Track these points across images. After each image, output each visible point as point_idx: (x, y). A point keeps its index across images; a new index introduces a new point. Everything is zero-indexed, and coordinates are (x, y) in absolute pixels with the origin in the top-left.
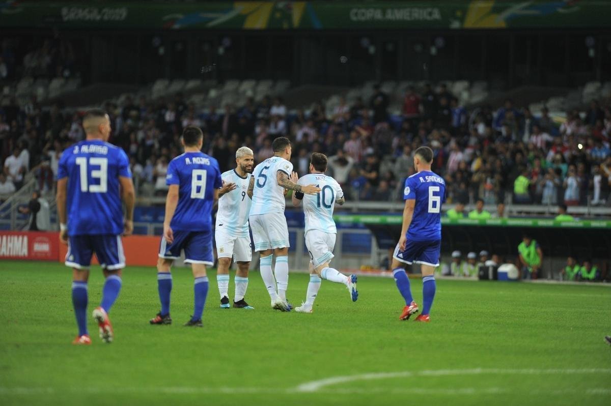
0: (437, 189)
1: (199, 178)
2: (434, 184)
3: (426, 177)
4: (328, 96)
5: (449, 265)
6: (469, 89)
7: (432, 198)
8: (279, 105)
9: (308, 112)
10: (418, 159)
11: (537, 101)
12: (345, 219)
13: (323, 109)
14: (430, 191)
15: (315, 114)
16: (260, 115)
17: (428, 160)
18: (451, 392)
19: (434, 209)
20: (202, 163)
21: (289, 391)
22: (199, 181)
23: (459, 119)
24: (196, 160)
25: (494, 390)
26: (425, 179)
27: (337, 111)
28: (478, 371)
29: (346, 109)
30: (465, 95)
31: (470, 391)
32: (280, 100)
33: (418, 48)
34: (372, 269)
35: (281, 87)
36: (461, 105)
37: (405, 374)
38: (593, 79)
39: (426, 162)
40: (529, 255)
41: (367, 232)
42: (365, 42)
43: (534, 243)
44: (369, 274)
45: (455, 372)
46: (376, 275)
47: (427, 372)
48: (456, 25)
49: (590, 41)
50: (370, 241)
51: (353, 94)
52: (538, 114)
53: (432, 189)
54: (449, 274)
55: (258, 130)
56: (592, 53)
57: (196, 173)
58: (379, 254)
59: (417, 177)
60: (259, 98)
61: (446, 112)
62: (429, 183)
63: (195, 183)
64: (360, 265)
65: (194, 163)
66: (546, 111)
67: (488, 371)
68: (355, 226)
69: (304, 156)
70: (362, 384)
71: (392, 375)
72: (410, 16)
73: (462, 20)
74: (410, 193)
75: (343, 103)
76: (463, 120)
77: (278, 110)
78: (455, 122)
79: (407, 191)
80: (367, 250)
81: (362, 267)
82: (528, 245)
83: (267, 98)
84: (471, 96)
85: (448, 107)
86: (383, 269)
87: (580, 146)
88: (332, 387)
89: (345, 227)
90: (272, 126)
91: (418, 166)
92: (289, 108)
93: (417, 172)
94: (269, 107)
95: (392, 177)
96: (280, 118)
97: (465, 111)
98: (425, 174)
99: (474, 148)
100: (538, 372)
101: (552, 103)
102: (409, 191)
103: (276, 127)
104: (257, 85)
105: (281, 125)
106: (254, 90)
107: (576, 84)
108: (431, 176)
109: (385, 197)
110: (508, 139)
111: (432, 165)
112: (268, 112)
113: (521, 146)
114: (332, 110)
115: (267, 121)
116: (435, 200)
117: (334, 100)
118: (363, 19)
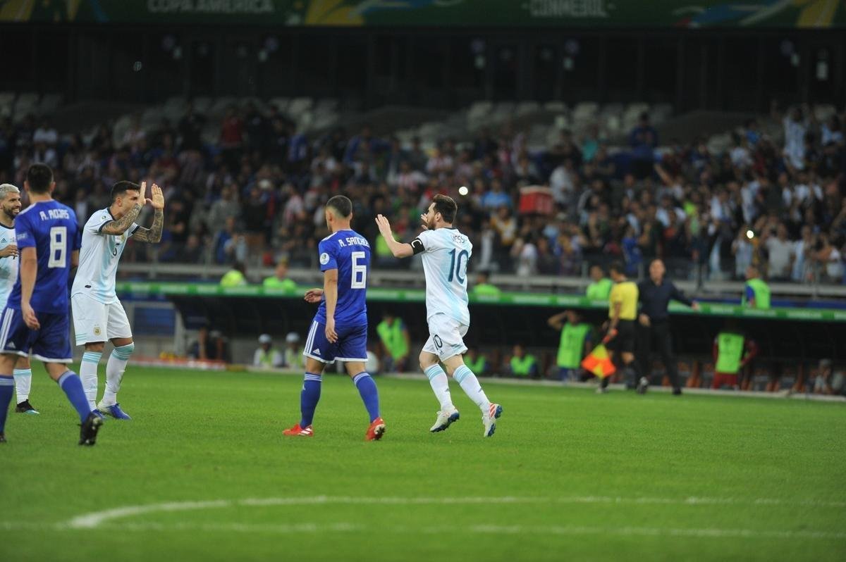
0: (362, 255)
1: (59, 238)
2: (358, 248)
3: (347, 239)
4: (117, 116)
5: (283, 353)
6: (312, 109)
7: (356, 269)
8: (46, 129)
9: (88, 139)
10: (330, 214)
11: (406, 127)
12: (137, 287)
13: (110, 134)
14: (353, 258)
15: (97, 142)
16: (20, 142)
17: (345, 214)
18: (284, 529)
19: (359, 283)
20: (61, 216)
21: (59, 526)
22: (58, 244)
23: (297, 152)
24: (53, 214)
25: (343, 526)
26: (346, 243)
27: (128, 138)
28: (321, 499)
29: (141, 134)
30: (306, 119)
31: (309, 527)
32: (48, 122)
33: (242, 52)
34: (176, 357)
35: (51, 103)
36: (300, 131)
37: (221, 503)
38: (481, 98)
39: (341, 217)
40: (392, 339)
41: (169, 306)
42: (168, 42)
43: (398, 322)
44: (172, 364)
45: (291, 501)
46: (181, 365)
47: (251, 501)
48: (294, 20)
49: (478, 46)
50: (174, 319)
51: (150, 113)
52: (407, 146)
53: (356, 255)
54: (283, 365)
55: (17, 162)
56: (480, 62)
57: (54, 232)
58: (186, 337)
59: (334, 239)
60: (19, 117)
61: (281, 141)
62: (351, 247)
63: (54, 246)
64: (159, 351)
65: (51, 217)
66: (417, 141)
67: (335, 499)
68: (153, 297)
69: (82, 200)
70: (160, 517)
71: (201, 505)
72: (232, 6)
73: (303, 13)
74: (329, 262)
75: (137, 127)
76: (303, 152)
77: (45, 136)
78: (291, 155)
79: (325, 259)
80: (170, 331)
81: (162, 355)
82: (391, 326)
83: (30, 118)
84: (315, 119)
85: (285, 134)
86: (192, 357)
87: (464, 191)
88: (119, 521)
89: (137, 299)
90: (37, 157)
91: (333, 222)
92: (61, 133)
93: (331, 233)
94: (33, 131)
95: (205, 230)
96: (48, 146)
97: (305, 140)
98: (343, 235)
99: (320, 191)
100: (404, 501)
101: (426, 130)
102: (328, 258)
103: (42, 158)
104: (16, 99)
105: (50, 155)
106: (12, 106)
107: (459, 104)
108: (353, 237)
109: (194, 258)
110: (365, 180)
111: (351, 221)
112: (31, 138)
113: (383, 189)
114: (122, 135)
115: (30, 150)
116: (359, 271)
117: (125, 122)
118: (166, 9)
